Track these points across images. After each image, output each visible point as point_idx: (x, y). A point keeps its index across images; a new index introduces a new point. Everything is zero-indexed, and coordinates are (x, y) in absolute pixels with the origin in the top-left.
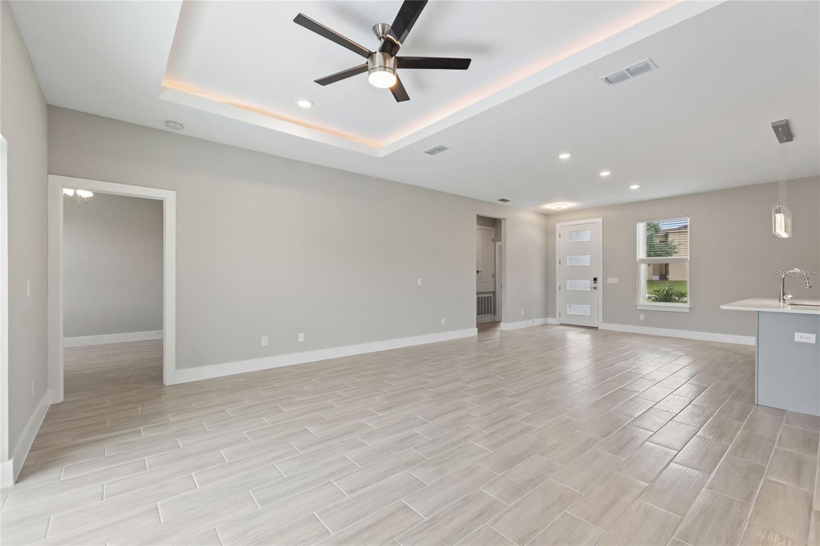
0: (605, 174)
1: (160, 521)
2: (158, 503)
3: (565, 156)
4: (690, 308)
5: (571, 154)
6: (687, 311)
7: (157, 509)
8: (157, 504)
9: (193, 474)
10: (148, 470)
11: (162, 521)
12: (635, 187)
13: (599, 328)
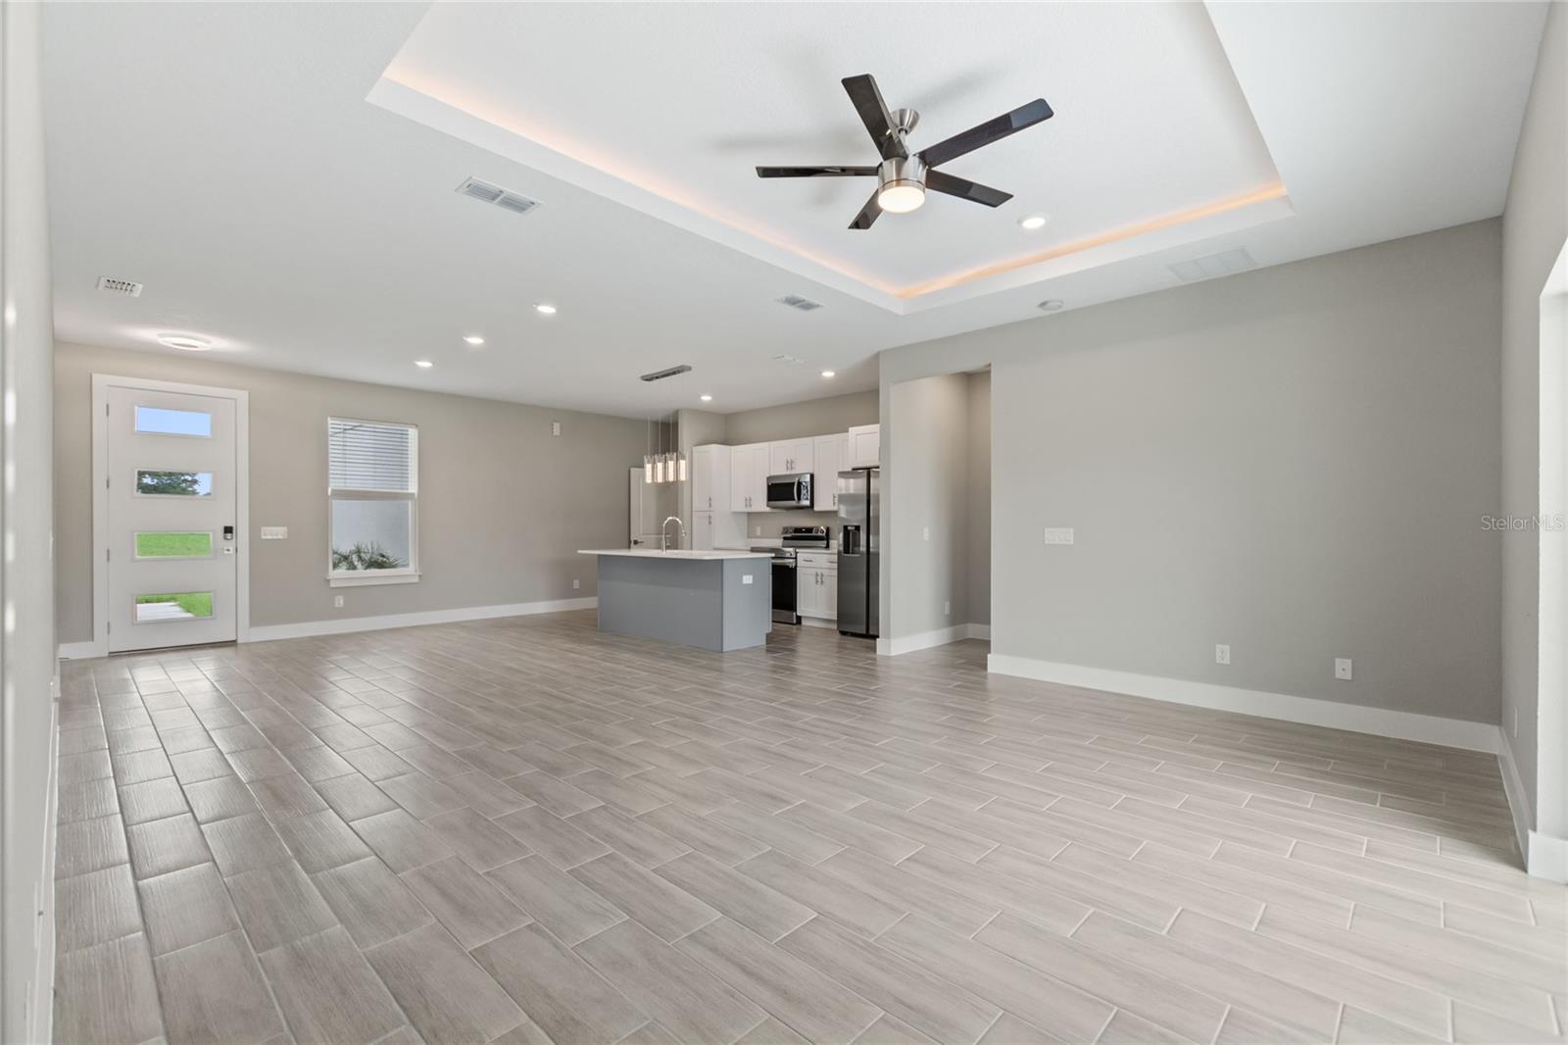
0: (475, 341)
1: (1266, 906)
2: (1253, 929)
3: (547, 310)
4: (420, 576)
5: (558, 310)
6: (416, 580)
7: (1260, 922)
8: (1256, 930)
9: (1164, 933)
10: (1229, 1006)
11: (1264, 905)
12: (425, 364)
13: (239, 641)
